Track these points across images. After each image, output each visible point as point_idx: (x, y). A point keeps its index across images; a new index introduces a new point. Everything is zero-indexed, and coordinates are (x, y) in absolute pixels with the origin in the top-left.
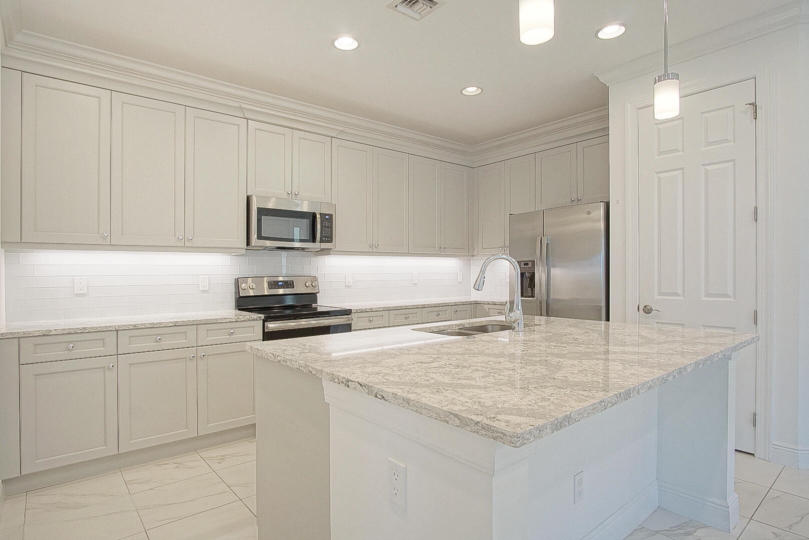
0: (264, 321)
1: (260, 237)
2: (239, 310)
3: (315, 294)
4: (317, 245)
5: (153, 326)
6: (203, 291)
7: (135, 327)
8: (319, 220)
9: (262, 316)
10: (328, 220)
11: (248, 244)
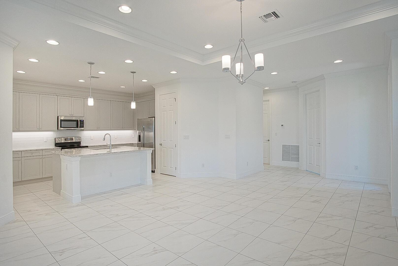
0: (61, 149)
1: (61, 127)
2: (56, 146)
3: (80, 142)
4: (79, 128)
5: (31, 150)
6: (45, 142)
7: (26, 151)
8: (79, 121)
9: (61, 148)
10: (82, 122)
11: (58, 129)
